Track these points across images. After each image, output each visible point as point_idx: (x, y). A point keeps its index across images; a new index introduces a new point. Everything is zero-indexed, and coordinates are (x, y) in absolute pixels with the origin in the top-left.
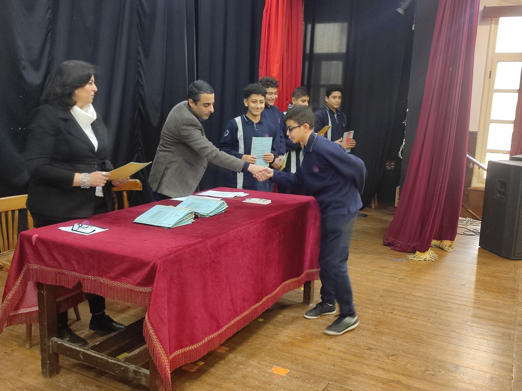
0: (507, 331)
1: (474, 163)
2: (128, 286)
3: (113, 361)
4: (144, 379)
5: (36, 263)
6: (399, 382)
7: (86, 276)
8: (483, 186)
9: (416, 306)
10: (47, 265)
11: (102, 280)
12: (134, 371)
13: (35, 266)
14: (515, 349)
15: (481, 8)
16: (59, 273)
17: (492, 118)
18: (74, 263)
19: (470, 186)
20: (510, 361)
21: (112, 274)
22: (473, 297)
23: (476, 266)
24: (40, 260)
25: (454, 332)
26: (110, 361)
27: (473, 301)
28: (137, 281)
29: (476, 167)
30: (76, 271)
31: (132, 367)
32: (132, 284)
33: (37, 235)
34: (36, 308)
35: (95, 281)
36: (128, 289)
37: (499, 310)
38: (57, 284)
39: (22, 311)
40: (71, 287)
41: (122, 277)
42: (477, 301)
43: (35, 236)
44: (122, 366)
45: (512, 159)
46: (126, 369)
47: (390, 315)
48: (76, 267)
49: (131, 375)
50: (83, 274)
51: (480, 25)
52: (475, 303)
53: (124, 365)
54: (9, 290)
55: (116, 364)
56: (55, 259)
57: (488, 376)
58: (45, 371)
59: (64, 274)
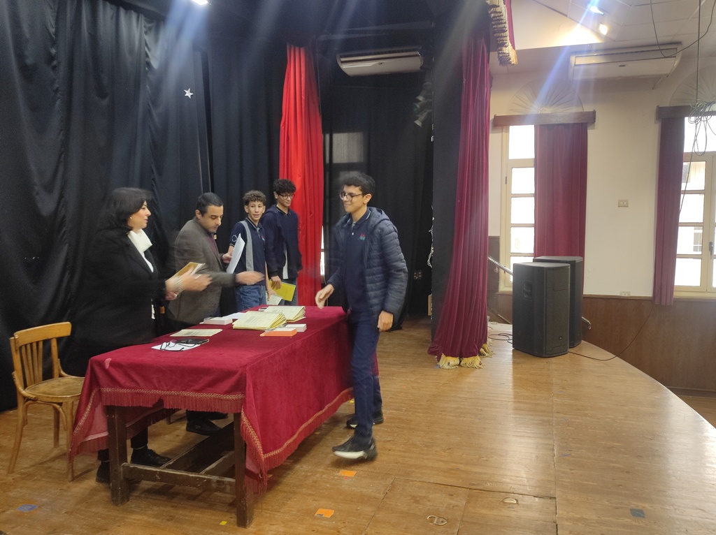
0: (546, 418)
1: (499, 267)
2: (215, 395)
3: (194, 475)
4: (228, 487)
5: (109, 386)
6: (458, 469)
7: (168, 393)
8: (511, 290)
9: (462, 406)
10: (122, 387)
11: (185, 394)
12: (218, 481)
13: (108, 390)
14: (554, 432)
15: (492, 117)
16: (137, 393)
17: (513, 222)
18: (155, 381)
19: (497, 291)
20: (551, 442)
21: (196, 387)
22: (512, 393)
23: (512, 366)
24: (114, 382)
25: (500, 424)
26: (191, 475)
27: (512, 397)
28: (225, 390)
29: (502, 271)
30: (156, 389)
31: (215, 478)
32: (219, 393)
33: (110, 359)
34: (105, 434)
35: (178, 395)
36: (214, 399)
37: (538, 402)
38: (134, 405)
39: (91, 438)
40: (150, 406)
41: (208, 389)
42: (516, 396)
43: (108, 360)
44: (205, 479)
45: (534, 261)
46: (209, 481)
47: (440, 416)
48: (157, 385)
49: (214, 485)
50: (164, 390)
51: (492, 133)
52: (515, 398)
53: (206, 477)
54: (81, 417)
55: (197, 477)
56: (133, 380)
57: (534, 456)
58: (115, 498)
59: (142, 394)
